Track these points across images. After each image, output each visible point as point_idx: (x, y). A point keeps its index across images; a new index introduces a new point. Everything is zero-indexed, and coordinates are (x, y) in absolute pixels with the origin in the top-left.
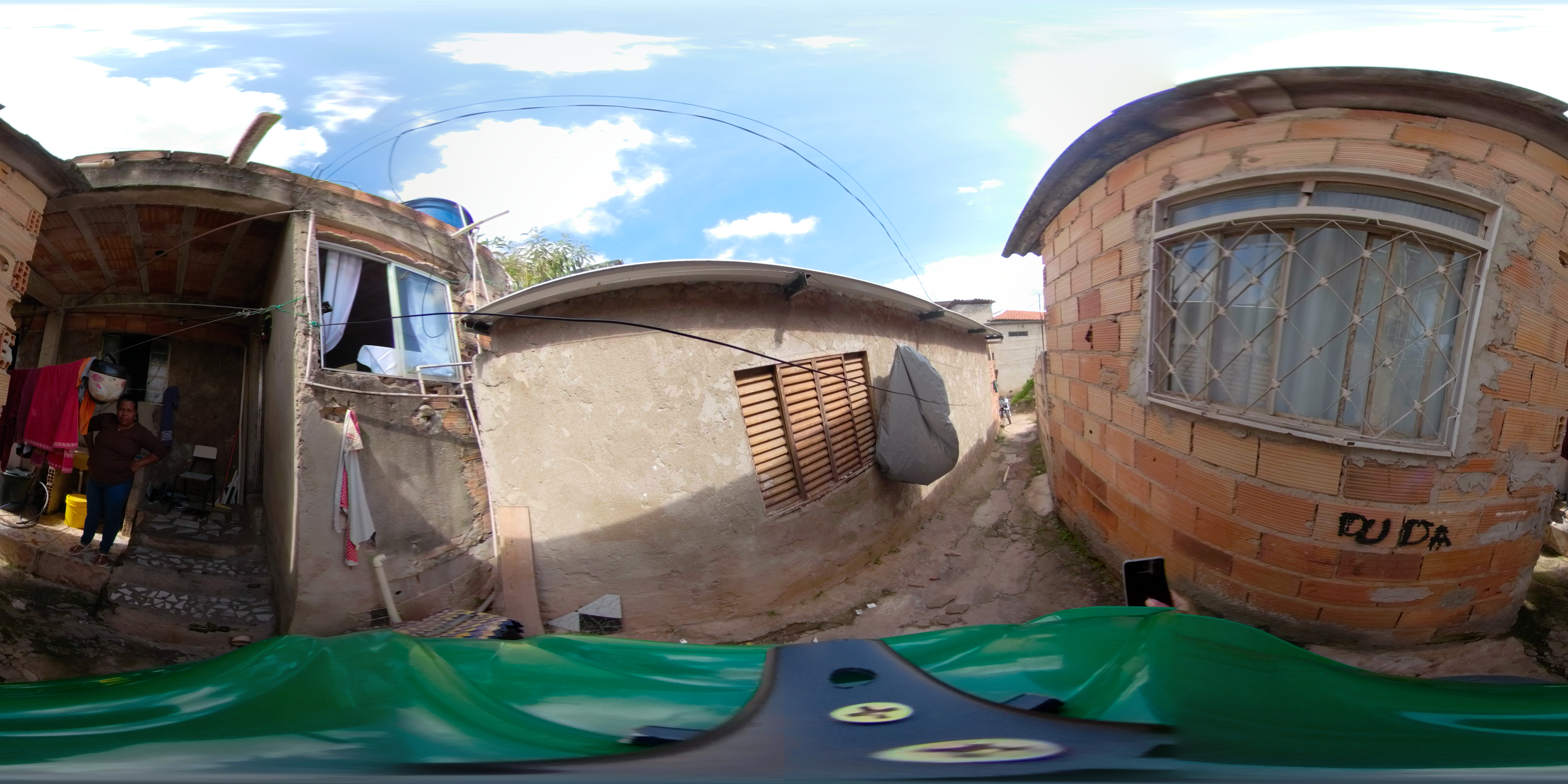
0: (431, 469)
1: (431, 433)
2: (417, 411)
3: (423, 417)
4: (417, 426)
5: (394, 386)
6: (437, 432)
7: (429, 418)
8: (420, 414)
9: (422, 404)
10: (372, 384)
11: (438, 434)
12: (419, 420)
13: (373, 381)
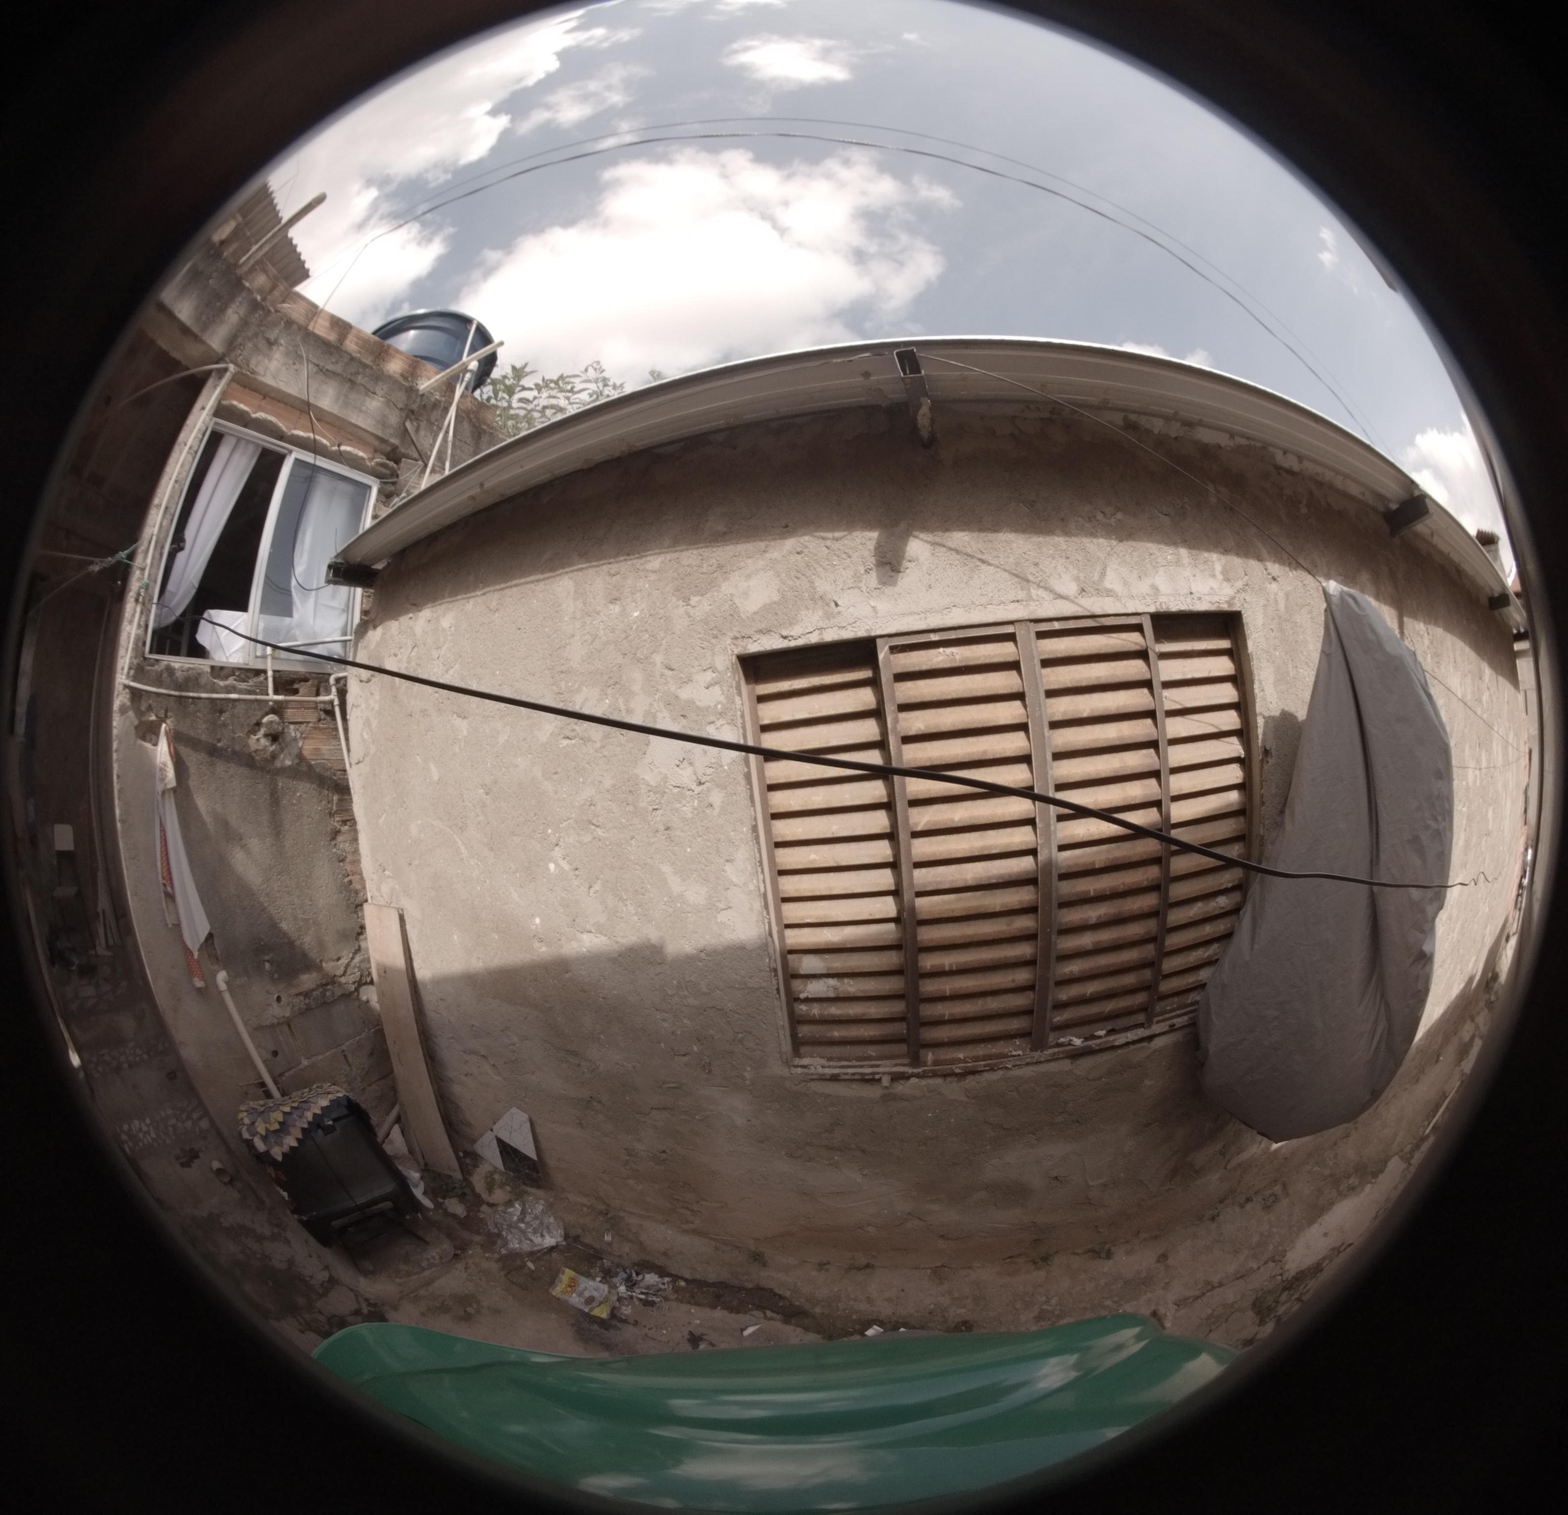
0: (277, 829)
1: (278, 764)
2: (258, 724)
3: (266, 736)
4: (256, 751)
5: (230, 681)
6: (288, 763)
7: (274, 737)
8: (263, 731)
9: (267, 714)
10: (197, 679)
11: (290, 767)
12: (259, 742)
13: (199, 674)
